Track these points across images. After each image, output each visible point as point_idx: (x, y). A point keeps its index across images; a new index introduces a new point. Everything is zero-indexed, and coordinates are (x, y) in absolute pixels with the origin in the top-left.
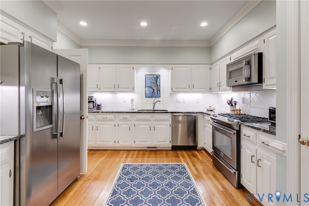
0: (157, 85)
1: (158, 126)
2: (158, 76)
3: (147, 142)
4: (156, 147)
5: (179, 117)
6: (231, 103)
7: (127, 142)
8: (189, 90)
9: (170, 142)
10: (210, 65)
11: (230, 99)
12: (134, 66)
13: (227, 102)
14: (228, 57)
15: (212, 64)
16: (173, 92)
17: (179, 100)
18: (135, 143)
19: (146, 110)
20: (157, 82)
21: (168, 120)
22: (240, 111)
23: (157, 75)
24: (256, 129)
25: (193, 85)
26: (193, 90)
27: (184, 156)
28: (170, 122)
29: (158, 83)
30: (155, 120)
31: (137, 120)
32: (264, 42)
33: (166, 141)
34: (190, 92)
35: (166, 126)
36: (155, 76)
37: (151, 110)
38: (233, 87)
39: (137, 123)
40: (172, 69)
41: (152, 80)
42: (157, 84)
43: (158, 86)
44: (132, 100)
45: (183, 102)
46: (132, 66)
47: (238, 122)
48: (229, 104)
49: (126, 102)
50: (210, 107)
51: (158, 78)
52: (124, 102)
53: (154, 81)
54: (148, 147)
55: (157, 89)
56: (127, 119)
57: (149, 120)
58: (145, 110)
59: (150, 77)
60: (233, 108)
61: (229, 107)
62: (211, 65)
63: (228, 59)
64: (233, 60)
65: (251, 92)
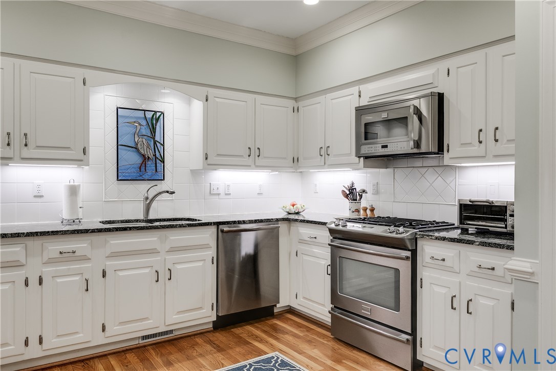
0: (155, 142)
1: (179, 266)
2: (158, 114)
3: (146, 319)
4: (171, 331)
5: (240, 235)
6: (352, 194)
7: (77, 333)
8: (250, 161)
9: (212, 306)
10: (294, 101)
11: (348, 184)
12: (89, 74)
13: (343, 191)
14: (355, 90)
15: (297, 99)
16: (208, 165)
17: (215, 188)
18: (104, 330)
19: (122, 222)
20: (155, 133)
21: (205, 247)
22: (372, 210)
23: (156, 112)
24: (463, 243)
25: (258, 148)
26: (259, 161)
27: (257, 337)
28: (212, 252)
29: (158, 137)
30: (172, 250)
31: (115, 255)
32: (449, 73)
33: (201, 308)
34: (250, 166)
35: (200, 264)
36: (149, 115)
37: (137, 221)
38: (366, 158)
39: (110, 264)
40: (207, 100)
41: (140, 124)
42: (154, 139)
43: (157, 145)
44: (73, 191)
45: (226, 194)
46: (80, 73)
47: (416, 234)
48: (347, 196)
49: (41, 196)
50: (293, 205)
51: (157, 120)
52: (35, 196)
53: (146, 131)
54: (144, 338)
55: (155, 155)
56: (76, 254)
57: (153, 252)
58: (118, 222)
59: (132, 117)
60: (355, 206)
61: (346, 202)
62: (296, 101)
63: (353, 94)
64: (368, 99)
65: (396, 170)
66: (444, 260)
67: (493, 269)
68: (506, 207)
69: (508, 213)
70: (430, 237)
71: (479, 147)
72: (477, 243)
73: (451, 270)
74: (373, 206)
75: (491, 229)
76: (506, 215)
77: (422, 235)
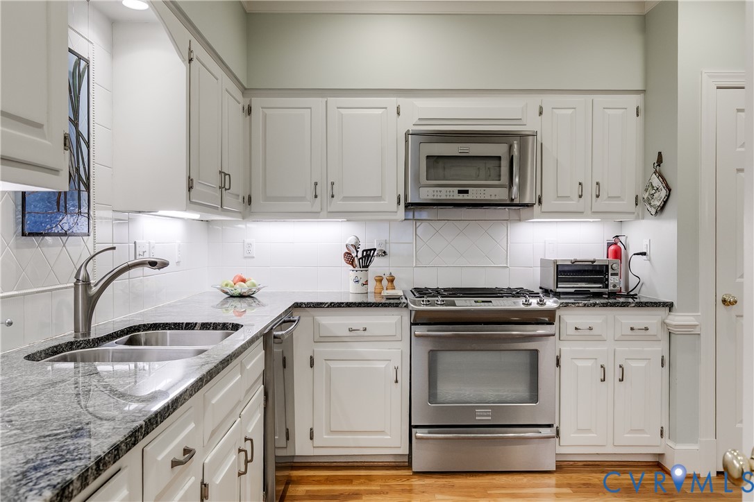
15: (247, 92)
22: (391, 280)
25: (228, 175)
42: (77, 126)
55: (78, 170)
62: (243, 94)
63: (386, 108)
64: (415, 121)
65: (418, 224)
66: (590, 329)
67: (646, 329)
68: (607, 266)
69: (610, 271)
70: (577, 305)
71: (578, 201)
72: (633, 305)
73: (600, 339)
74: (393, 274)
75: (592, 290)
76: (608, 275)
77: (566, 303)
